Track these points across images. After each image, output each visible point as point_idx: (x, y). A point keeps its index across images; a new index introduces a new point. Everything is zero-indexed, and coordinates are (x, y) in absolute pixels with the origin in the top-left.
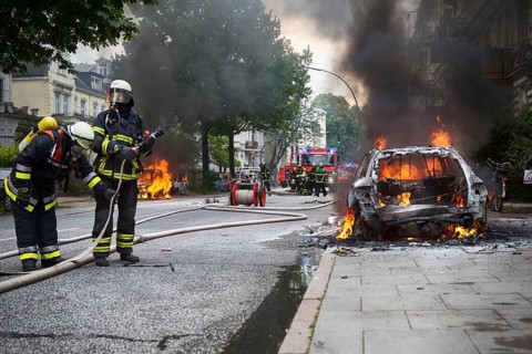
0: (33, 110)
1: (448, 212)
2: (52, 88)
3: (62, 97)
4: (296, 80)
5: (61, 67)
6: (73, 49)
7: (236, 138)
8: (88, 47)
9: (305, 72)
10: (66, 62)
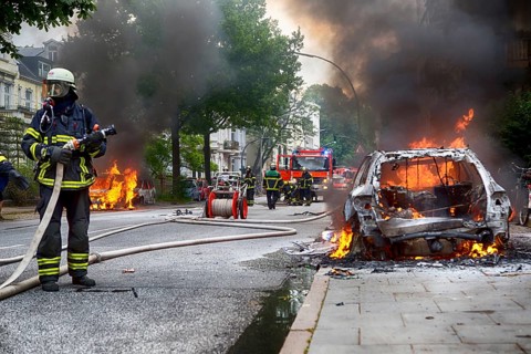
1: (463, 226)
3: (3, 86)
4: (284, 68)
6: (16, 29)
7: (213, 137)
9: (295, 58)
10: (9, 44)
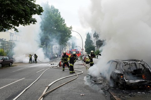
0: (5, 39)
1: (147, 82)
2: (9, 34)
3: (11, 36)
5: (15, 30)
6: (18, 26)
7: (53, 46)
8: (22, 26)
10: (16, 29)
